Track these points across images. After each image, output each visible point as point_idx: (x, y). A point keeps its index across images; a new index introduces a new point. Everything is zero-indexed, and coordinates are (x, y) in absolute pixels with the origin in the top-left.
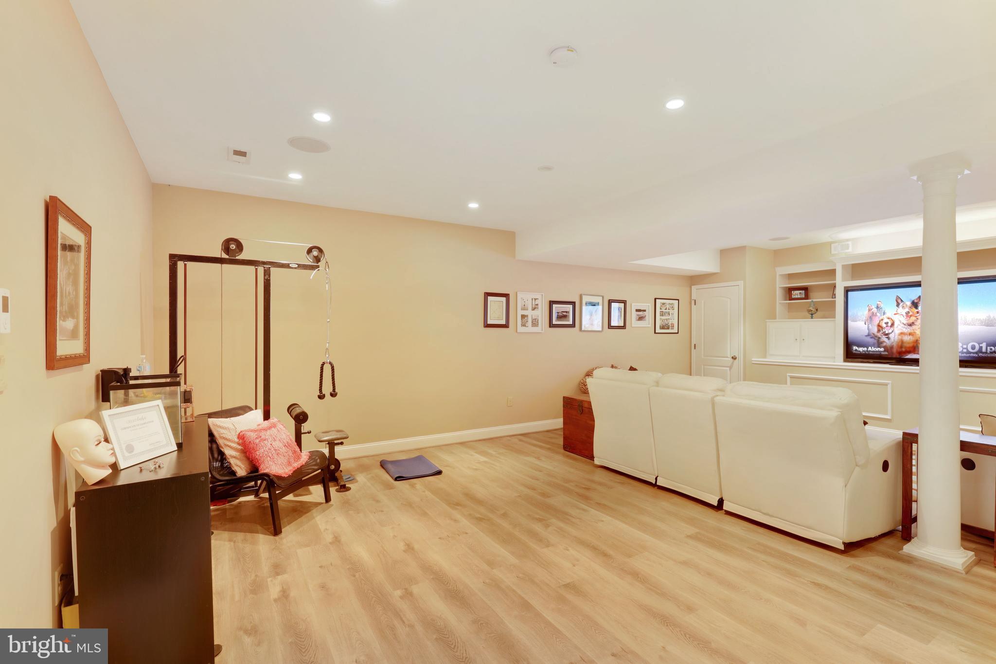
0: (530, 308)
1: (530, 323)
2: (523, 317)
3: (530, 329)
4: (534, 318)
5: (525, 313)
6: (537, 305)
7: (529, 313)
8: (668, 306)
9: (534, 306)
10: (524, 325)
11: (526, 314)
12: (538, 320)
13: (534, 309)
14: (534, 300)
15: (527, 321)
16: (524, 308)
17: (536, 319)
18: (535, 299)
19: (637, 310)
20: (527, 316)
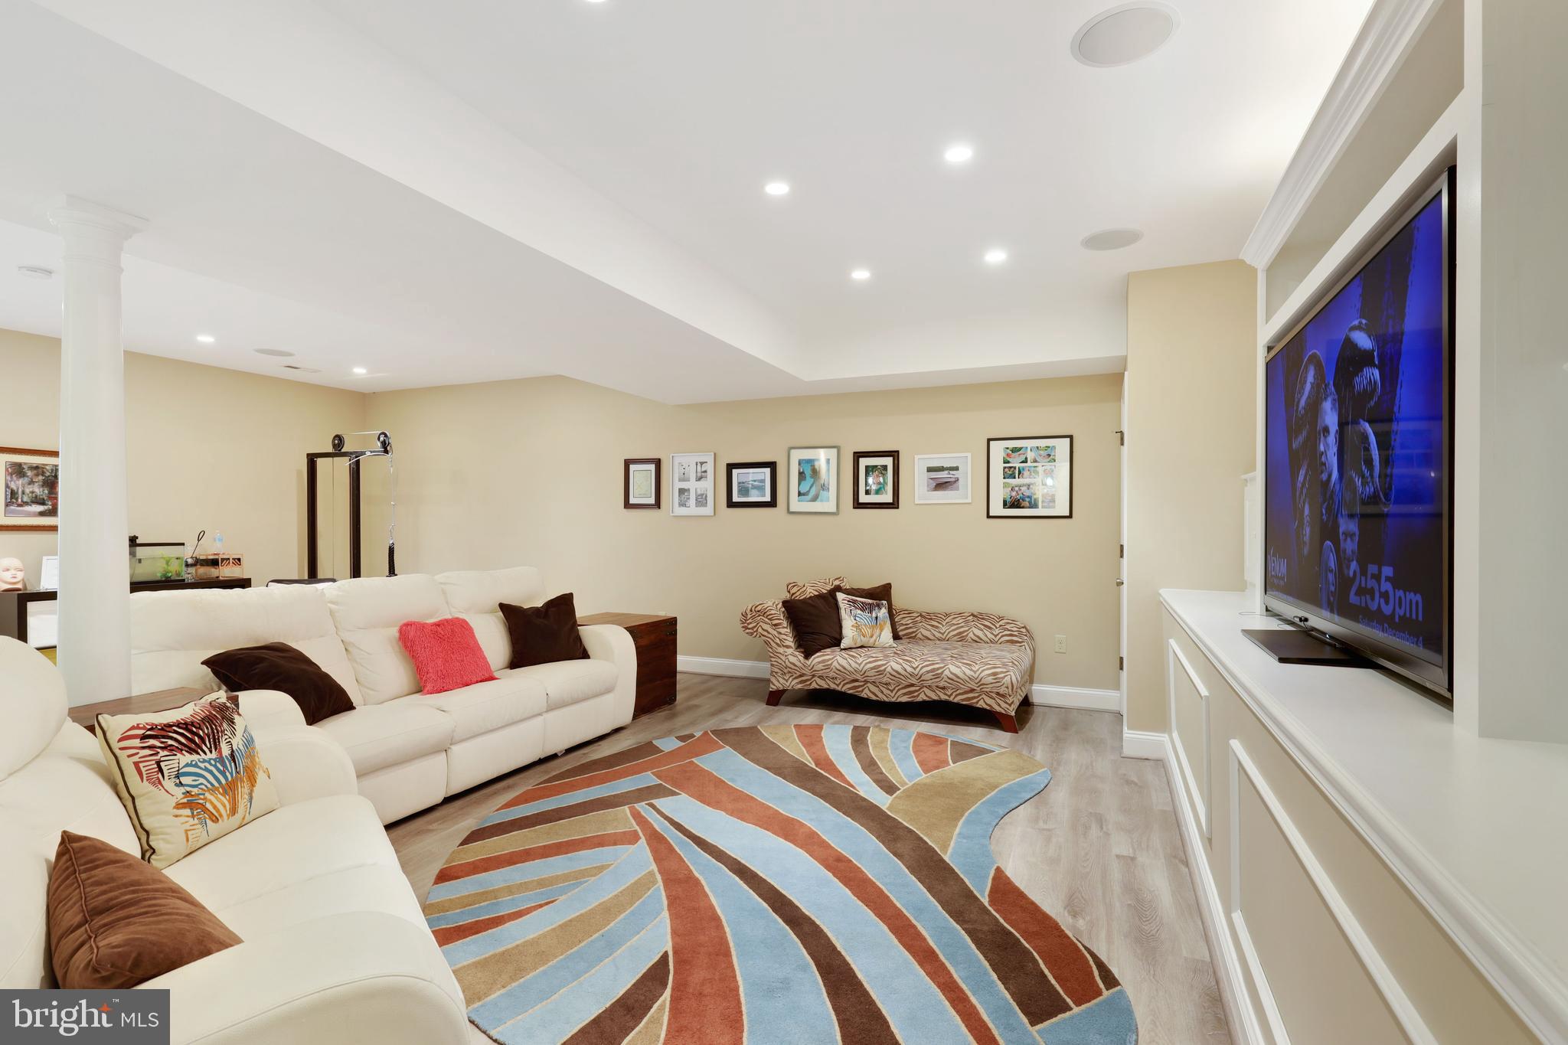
0: (693, 477)
1: (692, 501)
2: (682, 491)
3: (692, 509)
4: (699, 492)
5: (684, 485)
6: (705, 472)
7: (692, 485)
8: (1030, 455)
9: (699, 475)
10: (682, 504)
11: (686, 488)
12: (706, 496)
13: (699, 479)
14: (699, 464)
15: (689, 498)
16: (684, 478)
17: (702, 495)
18: (702, 463)
19: (930, 470)
20: (689, 490)
